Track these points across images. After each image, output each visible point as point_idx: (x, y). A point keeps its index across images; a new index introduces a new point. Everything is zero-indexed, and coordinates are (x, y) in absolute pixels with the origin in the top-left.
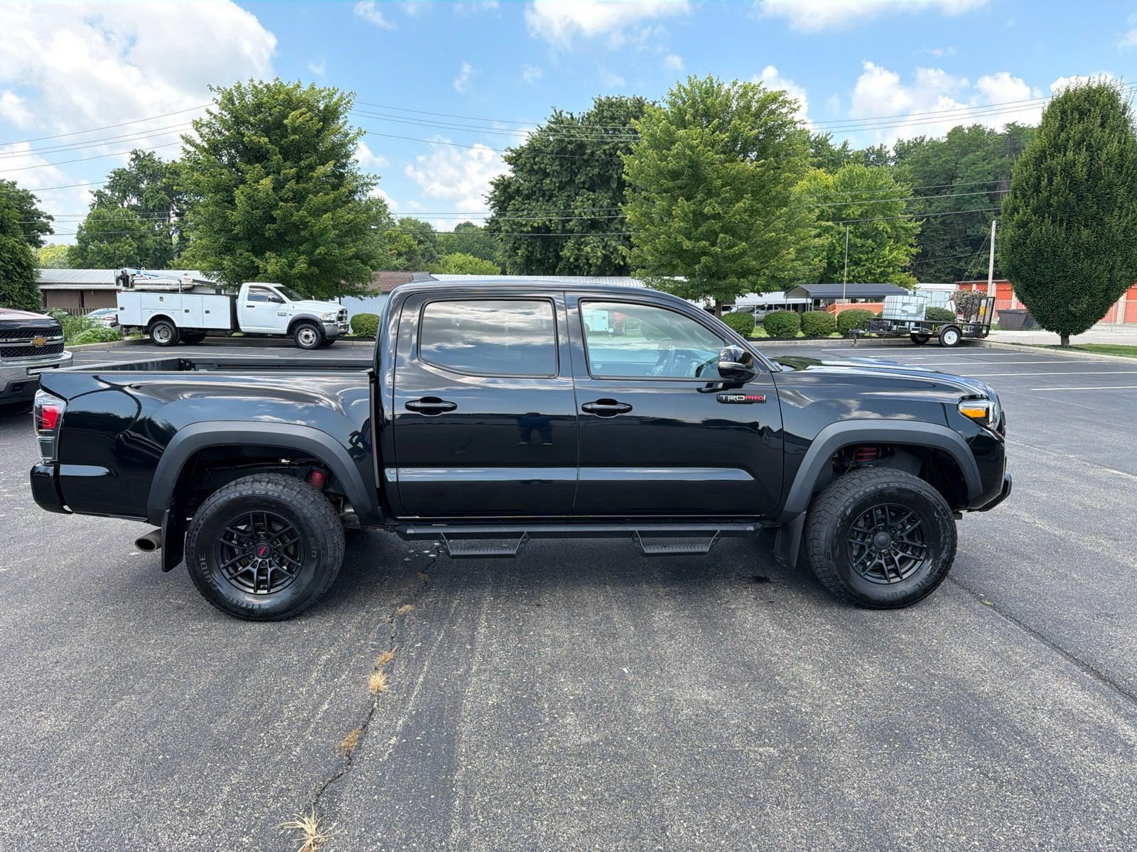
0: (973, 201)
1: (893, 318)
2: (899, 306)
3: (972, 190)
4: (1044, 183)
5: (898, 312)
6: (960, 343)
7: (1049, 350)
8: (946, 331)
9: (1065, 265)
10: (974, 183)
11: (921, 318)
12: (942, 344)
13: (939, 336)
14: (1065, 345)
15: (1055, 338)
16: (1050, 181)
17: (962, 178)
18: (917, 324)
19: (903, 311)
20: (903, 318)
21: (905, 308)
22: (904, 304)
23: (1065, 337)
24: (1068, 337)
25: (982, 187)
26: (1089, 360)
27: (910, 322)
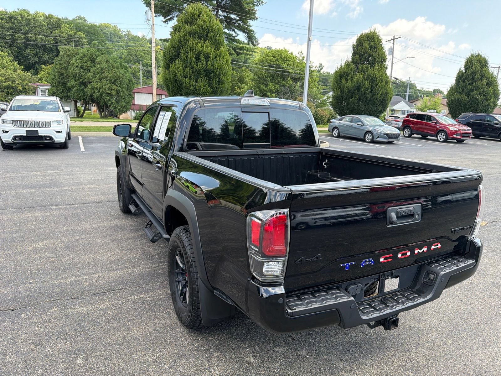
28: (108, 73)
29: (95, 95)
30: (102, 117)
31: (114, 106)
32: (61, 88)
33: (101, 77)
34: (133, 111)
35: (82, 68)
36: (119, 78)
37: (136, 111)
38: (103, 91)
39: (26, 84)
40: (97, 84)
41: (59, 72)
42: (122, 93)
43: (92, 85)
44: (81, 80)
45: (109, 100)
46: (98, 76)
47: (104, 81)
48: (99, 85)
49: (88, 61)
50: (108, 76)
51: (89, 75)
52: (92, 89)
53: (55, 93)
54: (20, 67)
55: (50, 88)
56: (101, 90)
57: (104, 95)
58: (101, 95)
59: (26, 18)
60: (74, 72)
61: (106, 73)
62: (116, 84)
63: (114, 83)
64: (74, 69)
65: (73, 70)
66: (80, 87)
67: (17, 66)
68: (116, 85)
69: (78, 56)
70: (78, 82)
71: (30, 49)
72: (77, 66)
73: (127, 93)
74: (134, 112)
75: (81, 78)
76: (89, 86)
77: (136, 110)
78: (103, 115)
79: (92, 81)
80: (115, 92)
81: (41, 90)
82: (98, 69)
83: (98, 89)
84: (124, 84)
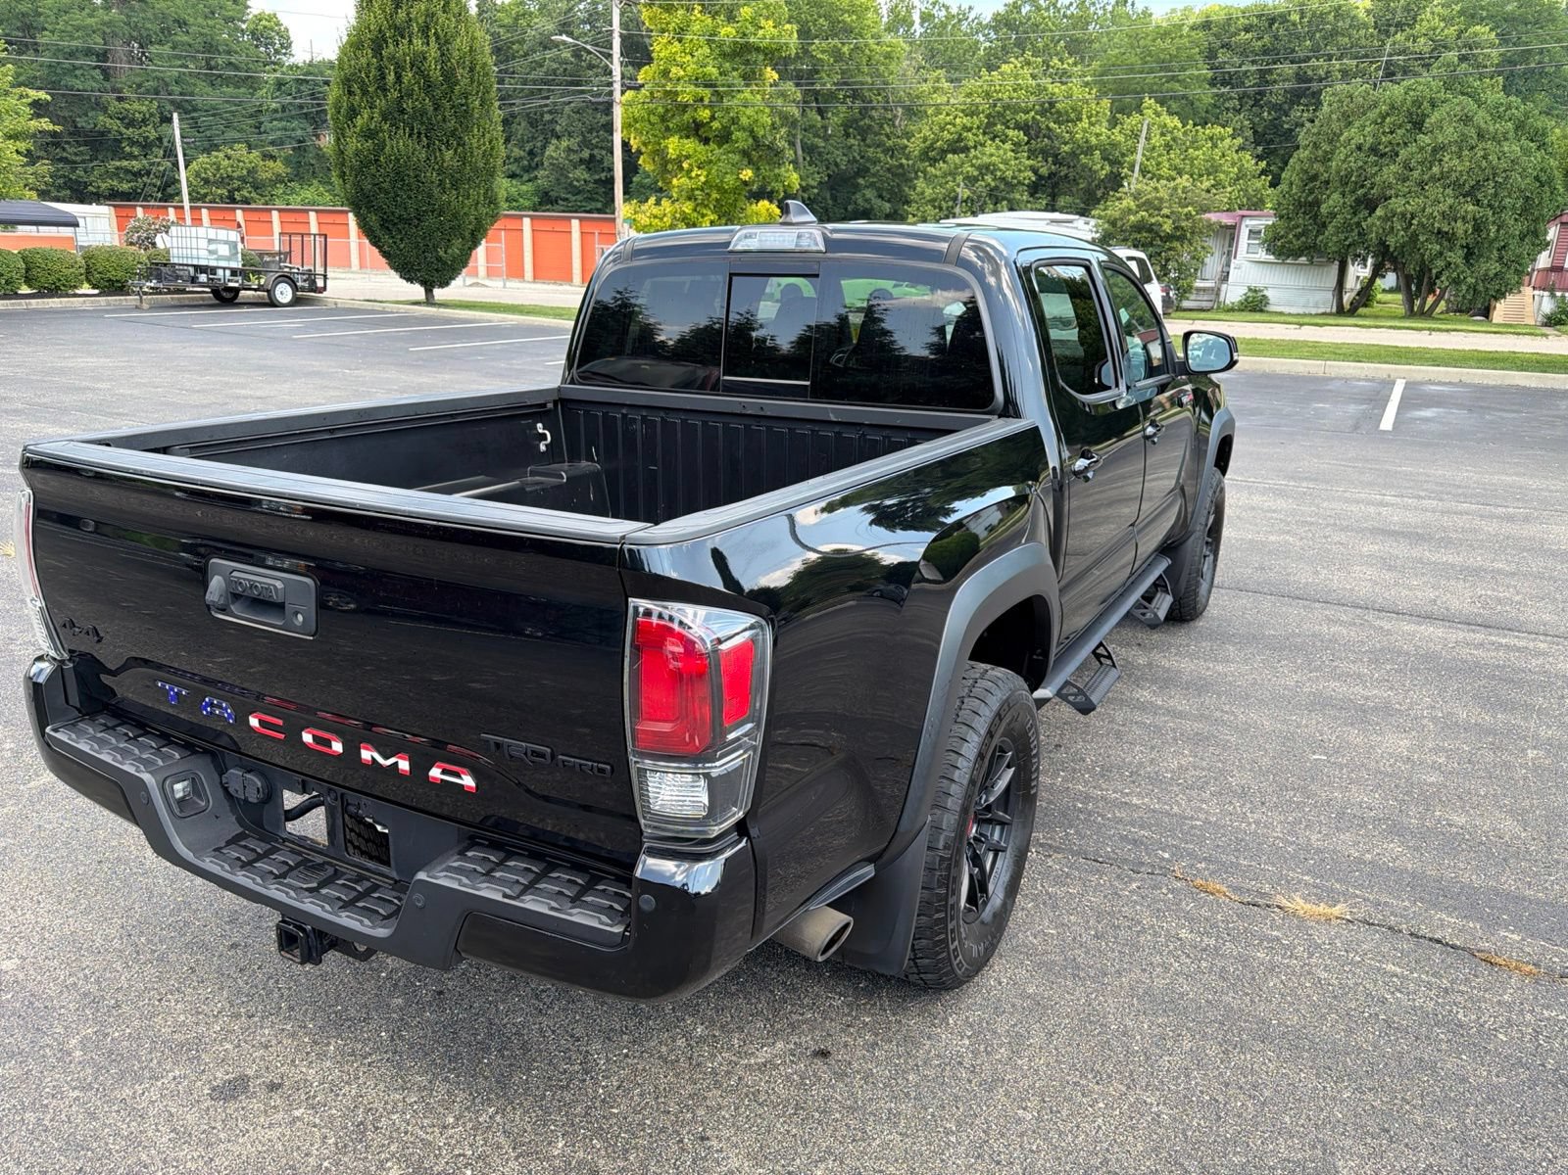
0: (78, 72)
1: (195, 262)
2: (203, 244)
3: (72, 55)
4: (391, 78)
5: (203, 253)
6: (296, 301)
7: (416, 307)
8: (277, 282)
9: (430, 196)
10: (74, 43)
11: (237, 264)
12: (273, 303)
13: (268, 291)
14: (429, 301)
15: (417, 291)
16: (399, 78)
17: (53, 32)
18: (234, 272)
19: (210, 252)
20: (213, 263)
21: (212, 247)
22: (210, 241)
23: (429, 292)
24: (431, 291)
25: (88, 52)
26: (490, 321)
27: (224, 269)
28: (1456, 162)
29: (1391, 241)
30: (1411, 314)
31: (1455, 275)
32: (1301, 221)
33: (1426, 177)
34: (1546, 293)
35: (1374, 150)
36: (1495, 175)
37: (1559, 294)
38: (1423, 226)
39: (1188, 216)
40: (1408, 202)
41: (1306, 172)
42: (1493, 229)
43: (1390, 207)
44: (1360, 192)
45: (1441, 254)
46: (1416, 174)
47: (1434, 190)
48: (1414, 205)
49: (1400, 127)
50: (1451, 170)
51: (1390, 171)
52: (1386, 219)
53: (1282, 237)
54: (1257, 164)
55: (1270, 223)
56: (1415, 222)
57: (1422, 238)
58: (1414, 237)
59: (1314, 13)
60: (1345, 166)
61: (1449, 161)
62: (1479, 197)
63: (1471, 194)
64: (1347, 156)
65: (1344, 161)
66: (1355, 214)
67: (1248, 161)
68: (1478, 203)
69: (1372, 115)
70: (1350, 200)
71: (1306, 105)
72: (1359, 148)
73: (1517, 229)
74: (1553, 296)
75: (1362, 186)
76: (1379, 212)
77: (1560, 290)
78: (1416, 309)
79: (1393, 192)
80: (1470, 227)
81: (1250, 231)
82: (1422, 149)
83: (1407, 219)
84: (1509, 196)
